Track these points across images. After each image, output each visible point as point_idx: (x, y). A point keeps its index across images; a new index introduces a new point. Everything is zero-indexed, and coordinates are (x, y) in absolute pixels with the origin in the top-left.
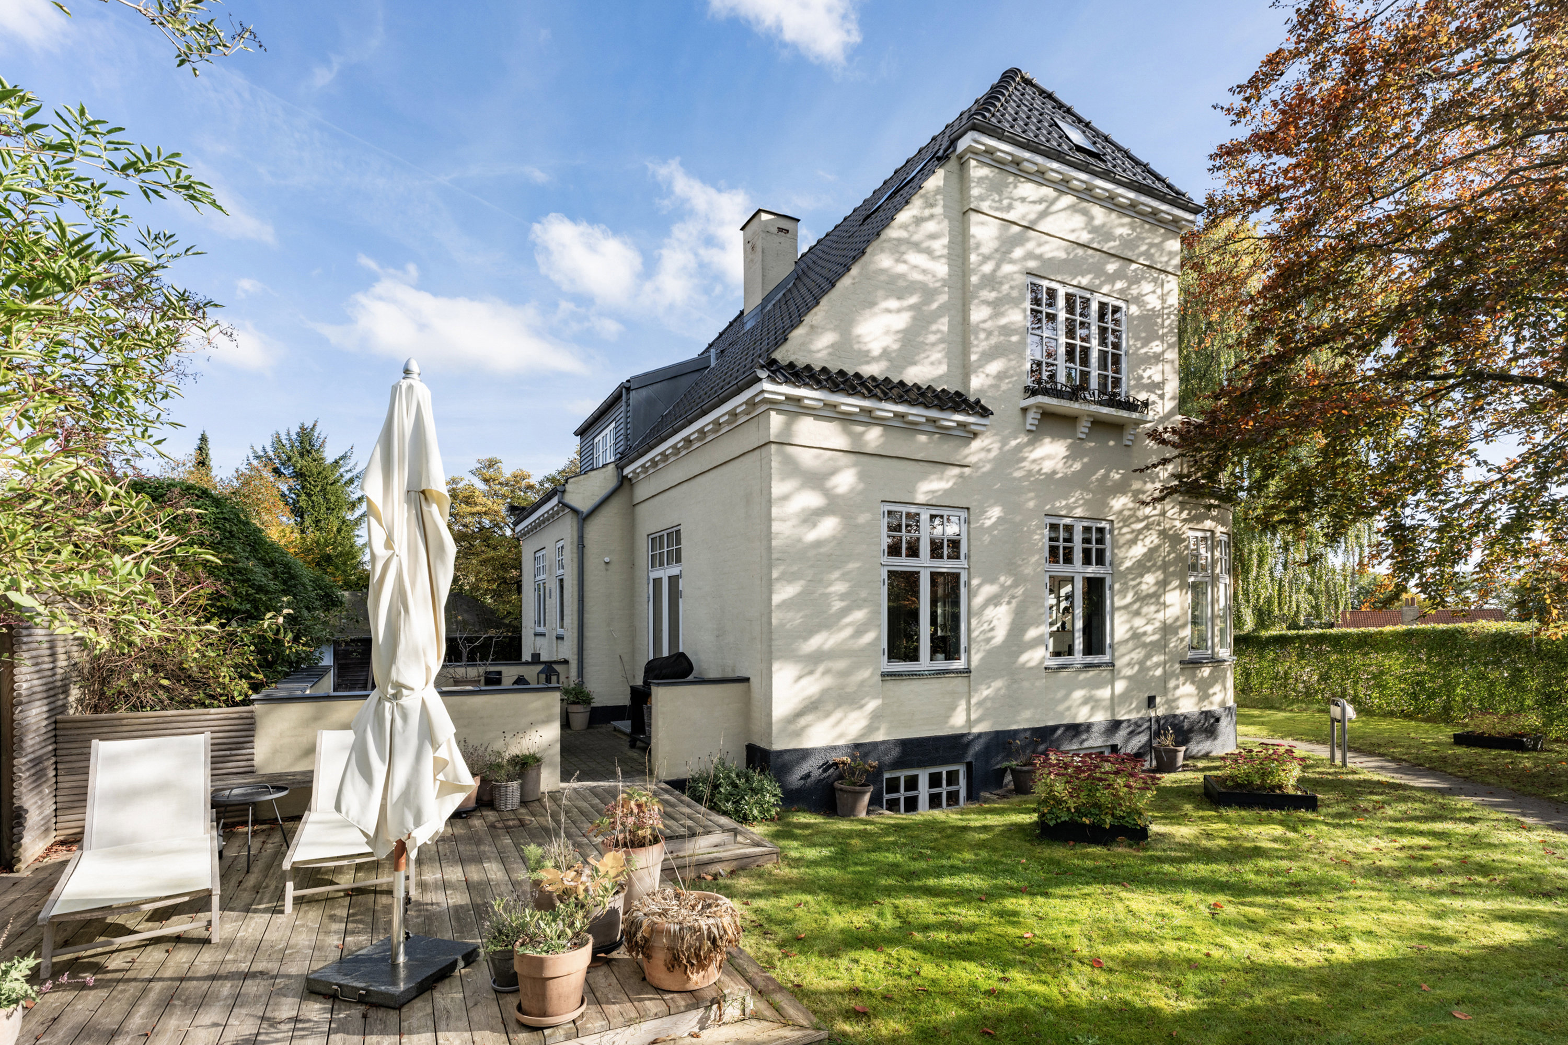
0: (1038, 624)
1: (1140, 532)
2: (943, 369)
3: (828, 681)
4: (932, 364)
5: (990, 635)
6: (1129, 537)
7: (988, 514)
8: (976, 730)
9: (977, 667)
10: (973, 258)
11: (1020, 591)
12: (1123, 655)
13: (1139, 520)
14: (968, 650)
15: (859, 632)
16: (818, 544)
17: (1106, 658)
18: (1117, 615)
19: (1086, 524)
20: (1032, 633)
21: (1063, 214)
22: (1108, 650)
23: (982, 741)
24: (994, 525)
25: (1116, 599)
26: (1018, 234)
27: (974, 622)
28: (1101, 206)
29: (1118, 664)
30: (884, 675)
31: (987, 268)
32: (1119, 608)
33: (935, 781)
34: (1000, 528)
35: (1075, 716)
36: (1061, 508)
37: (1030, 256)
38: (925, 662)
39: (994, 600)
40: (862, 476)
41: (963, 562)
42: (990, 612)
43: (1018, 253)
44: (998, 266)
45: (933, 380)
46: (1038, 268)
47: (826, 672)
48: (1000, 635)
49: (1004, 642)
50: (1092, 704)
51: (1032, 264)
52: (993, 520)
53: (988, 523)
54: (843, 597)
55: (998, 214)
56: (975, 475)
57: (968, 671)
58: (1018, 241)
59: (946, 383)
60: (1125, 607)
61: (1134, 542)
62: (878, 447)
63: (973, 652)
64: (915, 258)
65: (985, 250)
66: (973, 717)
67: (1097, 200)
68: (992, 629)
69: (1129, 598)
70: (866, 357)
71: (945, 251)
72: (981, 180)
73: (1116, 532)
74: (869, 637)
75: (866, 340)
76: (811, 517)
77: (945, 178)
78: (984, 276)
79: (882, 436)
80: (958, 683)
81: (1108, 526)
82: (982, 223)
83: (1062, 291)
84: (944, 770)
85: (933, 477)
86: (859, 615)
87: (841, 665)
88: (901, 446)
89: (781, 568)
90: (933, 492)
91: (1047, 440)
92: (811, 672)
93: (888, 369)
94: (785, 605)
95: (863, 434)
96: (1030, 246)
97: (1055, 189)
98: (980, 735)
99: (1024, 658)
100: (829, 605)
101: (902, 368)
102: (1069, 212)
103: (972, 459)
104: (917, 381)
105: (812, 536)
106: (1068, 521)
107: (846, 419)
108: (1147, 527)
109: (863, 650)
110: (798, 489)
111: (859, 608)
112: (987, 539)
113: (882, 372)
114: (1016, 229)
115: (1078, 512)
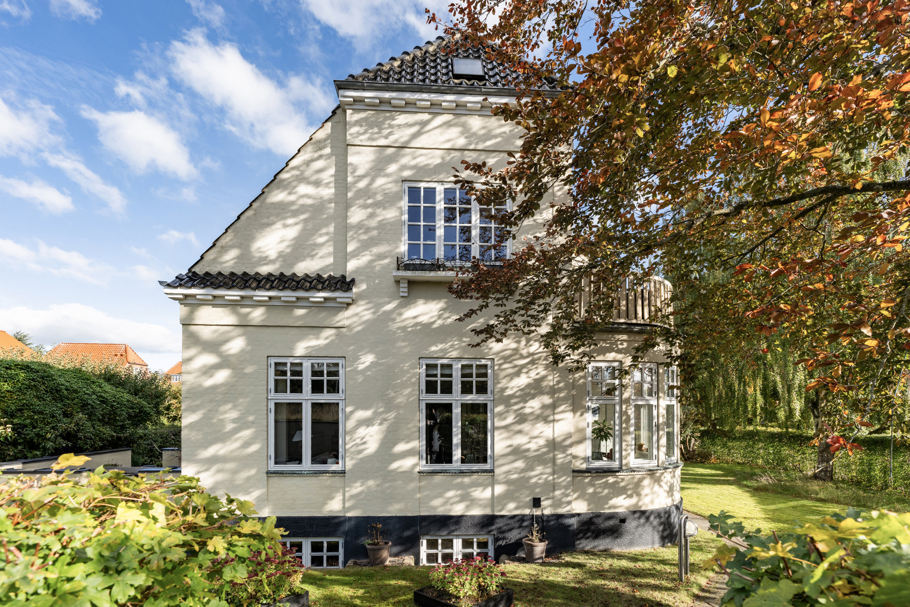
0: (409, 439)
1: (523, 366)
2: (330, 260)
3: (220, 477)
4: (321, 257)
5: (362, 447)
6: (511, 371)
7: (362, 360)
8: (349, 514)
9: (351, 470)
10: (350, 179)
11: (392, 415)
12: (502, 465)
13: (522, 357)
14: (344, 458)
15: (246, 444)
16: (214, 388)
17: (487, 467)
18: (496, 433)
19: (465, 363)
20: (401, 447)
21: (437, 131)
22: (489, 460)
23: (353, 522)
24: (368, 368)
25: (496, 420)
26: (393, 154)
27: (348, 438)
28: (479, 115)
29: (497, 471)
30: (268, 473)
31: (362, 184)
32: (499, 428)
33: (317, 547)
34: (374, 370)
35: (450, 510)
36: (436, 352)
37: (404, 168)
38: (307, 463)
39: (367, 422)
40: (249, 342)
41: (341, 395)
42: (362, 431)
43: (392, 168)
44: (373, 181)
45: (321, 269)
46: (413, 175)
47: (219, 471)
48: (372, 447)
49: (377, 452)
50: (467, 503)
51: (407, 174)
52: (367, 364)
53: (361, 367)
54: (234, 421)
55: (374, 143)
56: (348, 334)
57: (343, 472)
58: (392, 159)
59: (332, 270)
60: (506, 427)
61: (518, 374)
62: (262, 321)
63: (347, 459)
64: (303, 189)
65: (360, 172)
66: (347, 505)
67: (471, 112)
68: (365, 443)
69: (510, 419)
70: (265, 260)
71: (332, 179)
72: (358, 123)
73: (496, 368)
74: (254, 448)
75: (264, 250)
76: (209, 371)
77: (332, 128)
78: (360, 191)
79: (263, 314)
80: (337, 480)
81: (489, 363)
82: (359, 153)
83: (440, 189)
84: (325, 541)
85: (311, 336)
86: (246, 433)
87: (230, 466)
88: (281, 319)
89: (187, 403)
90: (312, 347)
91: (421, 302)
92: (207, 470)
93: (282, 266)
94: (191, 426)
95: (249, 314)
96: (404, 161)
97: (430, 113)
98: (350, 518)
99: (395, 465)
100: (224, 426)
101: (294, 264)
102: (445, 127)
103: (346, 323)
104: (307, 272)
105: (209, 382)
106: (445, 361)
107: (233, 305)
108: (533, 362)
109: (251, 455)
110: (200, 353)
111: (248, 428)
112: (360, 379)
113: (277, 270)
114: (390, 151)
115: (454, 354)
